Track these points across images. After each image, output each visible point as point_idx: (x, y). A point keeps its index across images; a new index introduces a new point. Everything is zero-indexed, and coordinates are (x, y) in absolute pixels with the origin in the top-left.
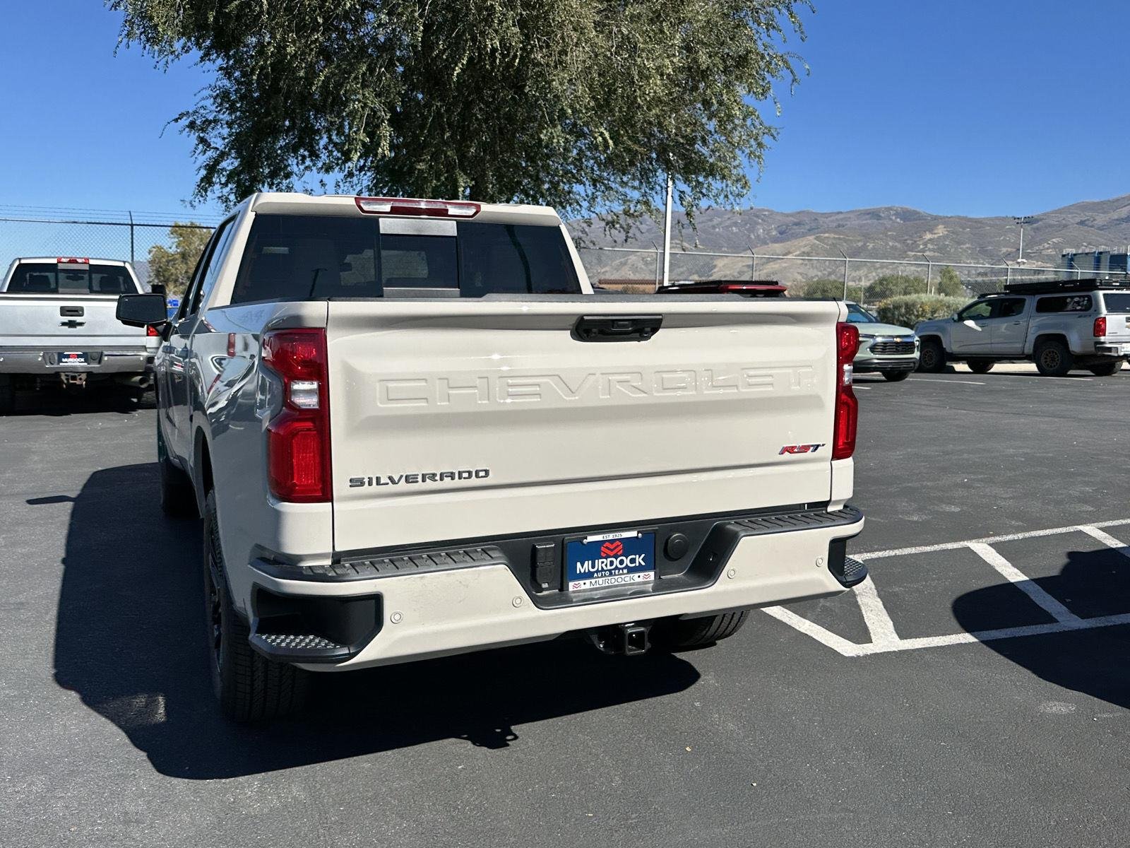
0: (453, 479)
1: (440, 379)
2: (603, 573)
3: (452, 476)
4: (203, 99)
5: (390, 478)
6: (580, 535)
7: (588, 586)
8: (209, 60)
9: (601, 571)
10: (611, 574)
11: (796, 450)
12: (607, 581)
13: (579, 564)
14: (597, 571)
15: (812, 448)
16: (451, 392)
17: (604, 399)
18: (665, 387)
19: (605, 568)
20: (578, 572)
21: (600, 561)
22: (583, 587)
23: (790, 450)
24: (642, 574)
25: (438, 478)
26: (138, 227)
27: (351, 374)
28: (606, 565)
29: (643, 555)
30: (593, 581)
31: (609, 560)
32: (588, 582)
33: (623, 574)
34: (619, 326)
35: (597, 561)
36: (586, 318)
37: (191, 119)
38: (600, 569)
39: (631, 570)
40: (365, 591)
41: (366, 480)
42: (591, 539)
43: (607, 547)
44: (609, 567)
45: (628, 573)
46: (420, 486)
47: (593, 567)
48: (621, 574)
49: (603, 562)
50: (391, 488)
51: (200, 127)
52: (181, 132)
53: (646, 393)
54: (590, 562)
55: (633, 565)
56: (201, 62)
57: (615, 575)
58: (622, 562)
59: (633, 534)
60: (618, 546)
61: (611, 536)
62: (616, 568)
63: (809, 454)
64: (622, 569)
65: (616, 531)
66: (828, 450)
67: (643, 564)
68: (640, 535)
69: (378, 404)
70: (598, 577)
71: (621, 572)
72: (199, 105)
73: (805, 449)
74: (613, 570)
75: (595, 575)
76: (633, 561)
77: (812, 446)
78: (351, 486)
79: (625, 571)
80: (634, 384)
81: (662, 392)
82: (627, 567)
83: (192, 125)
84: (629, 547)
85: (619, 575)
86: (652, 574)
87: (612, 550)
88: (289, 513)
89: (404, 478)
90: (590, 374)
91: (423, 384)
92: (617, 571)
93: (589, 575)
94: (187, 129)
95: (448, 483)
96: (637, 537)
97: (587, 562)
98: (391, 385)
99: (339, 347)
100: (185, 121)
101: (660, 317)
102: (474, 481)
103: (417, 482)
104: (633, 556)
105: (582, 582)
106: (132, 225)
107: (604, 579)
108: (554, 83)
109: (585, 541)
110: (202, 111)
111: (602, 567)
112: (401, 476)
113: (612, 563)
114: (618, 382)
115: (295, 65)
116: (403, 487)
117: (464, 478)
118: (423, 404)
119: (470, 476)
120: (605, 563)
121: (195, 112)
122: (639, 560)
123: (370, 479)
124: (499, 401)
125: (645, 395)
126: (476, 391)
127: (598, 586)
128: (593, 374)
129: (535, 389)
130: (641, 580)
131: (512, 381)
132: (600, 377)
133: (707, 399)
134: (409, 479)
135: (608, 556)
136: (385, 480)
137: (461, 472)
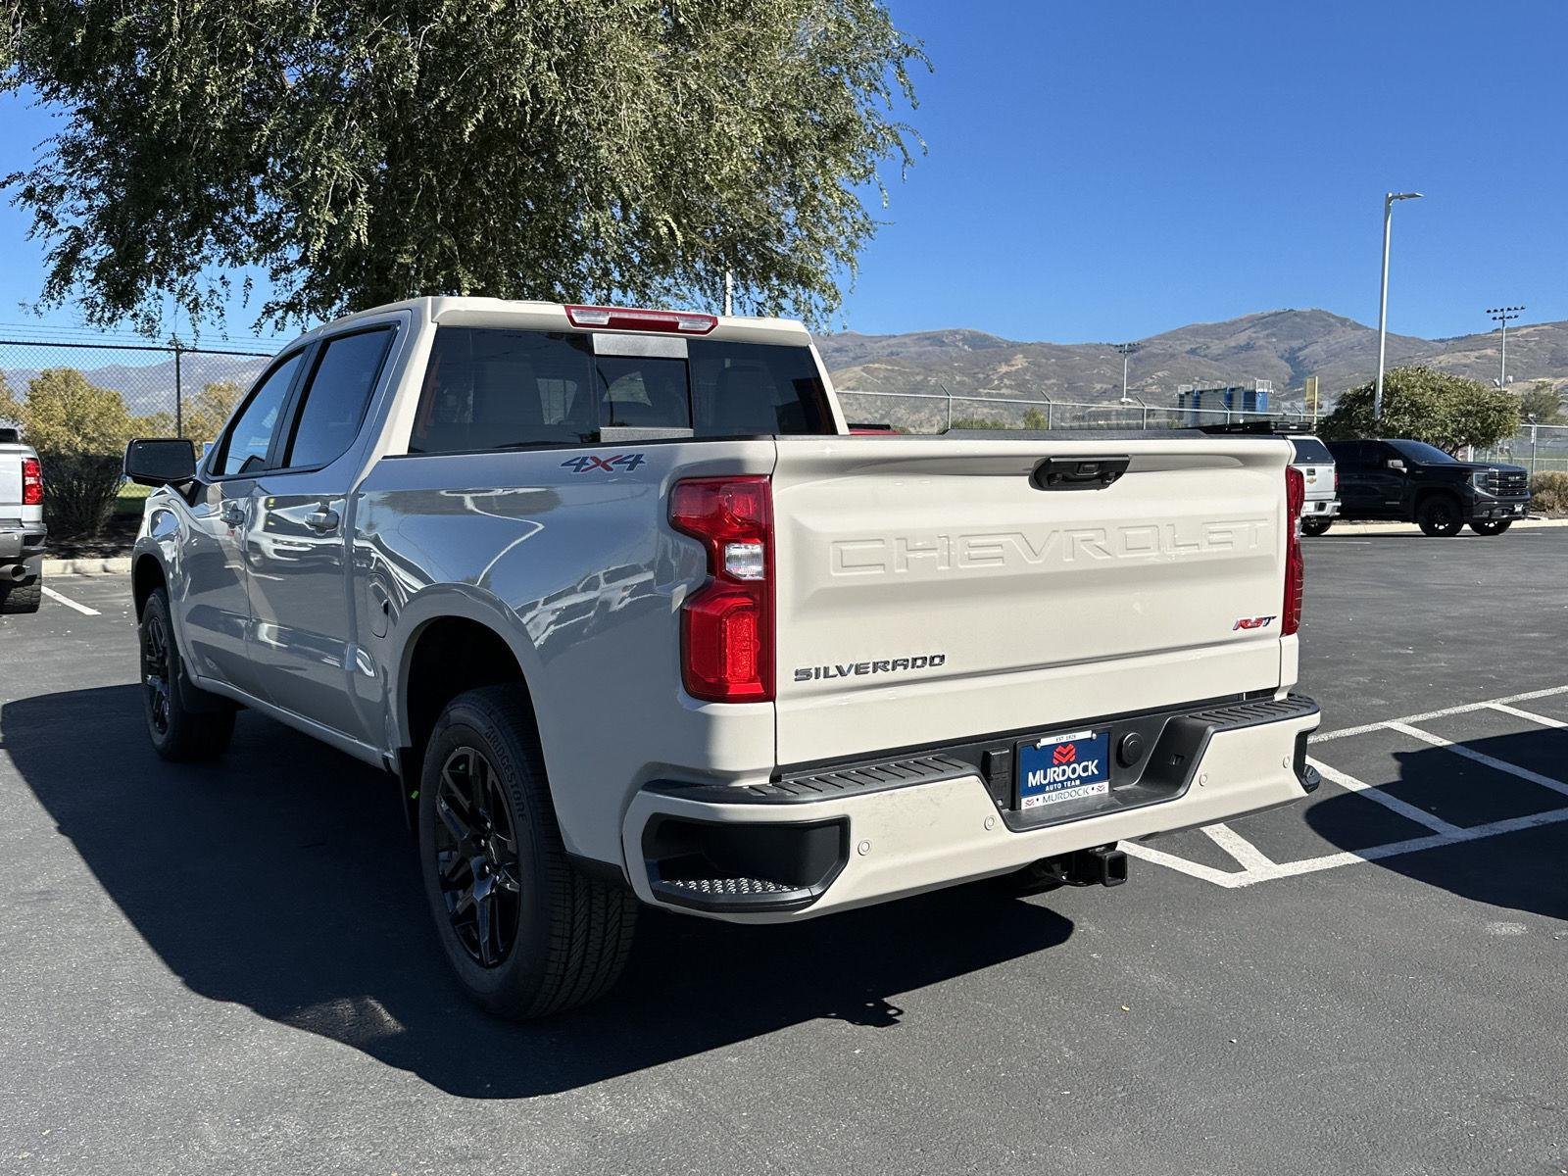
0: (906, 667)
1: (898, 539)
2: (1056, 785)
5: (838, 668)
6: (1030, 737)
7: (1040, 803)
8: (58, 98)
10: (1063, 787)
11: (1249, 625)
12: (1060, 795)
13: (1030, 774)
14: (1049, 784)
15: (1263, 622)
16: (911, 555)
17: (1067, 563)
18: (1129, 546)
19: (1057, 780)
20: (1030, 785)
21: (1053, 769)
22: (1036, 804)
24: (1096, 786)
25: (890, 667)
27: (799, 532)
28: (1058, 776)
29: (1096, 761)
30: (1046, 795)
31: (1062, 768)
32: (1040, 797)
33: (1077, 786)
34: (1085, 470)
36: (1053, 460)
37: (28, 184)
38: (1052, 780)
39: (1084, 781)
40: (828, 815)
41: (813, 671)
42: (1045, 741)
43: (1059, 753)
44: (1061, 779)
45: (1082, 784)
46: (871, 678)
47: (1045, 778)
48: (1075, 787)
49: (1055, 772)
50: (839, 681)
51: (41, 196)
52: (13, 203)
53: (1109, 554)
56: (45, 100)
57: (1067, 788)
58: (1074, 771)
59: (1086, 734)
60: (1071, 750)
61: (1065, 738)
62: (1069, 779)
63: (1261, 630)
64: (1075, 780)
65: (1071, 732)
66: (1277, 625)
67: (1096, 772)
68: (1094, 735)
69: (832, 572)
70: (1050, 791)
71: (1074, 783)
72: (41, 165)
73: (1257, 623)
75: (1047, 788)
77: (1264, 619)
78: (796, 680)
79: (1078, 782)
80: (1098, 544)
81: (1125, 553)
82: (1079, 777)
83: (29, 194)
84: (1083, 750)
85: (1071, 787)
86: (1106, 784)
87: (1064, 756)
88: (722, 717)
89: (853, 669)
90: (1053, 531)
91: (878, 545)
92: (1069, 783)
93: (1040, 789)
94: (22, 199)
95: (900, 673)
96: (1091, 739)
97: (1038, 772)
98: (845, 547)
99: (785, 496)
100: (18, 187)
101: (1127, 459)
102: (928, 671)
103: (867, 673)
104: (1086, 763)
105: (1034, 798)
107: (1057, 793)
108: (602, 151)
109: (1038, 745)
110: (45, 173)
112: (851, 666)
113: (1064, 771)
114: (1082, 541)
115: (211, 112)
116: (852, 679)
117: (918, 667)
118: (880, 571)
119: (924, 663)
120: (1057, 773)
121: (35, 174)
124: (961, 567)
125: (1109, 557)
126: (935, 554)
127: (1052, 802)
128: (1057, 531)
129: (997, 551)
130: (1095, 792)
131: (974, 541)
132: (1064, 534)
133: (1169, 561)
134: (859, 670)
135: (1060, 764)
136: (833, 671)
137: (914, 659)
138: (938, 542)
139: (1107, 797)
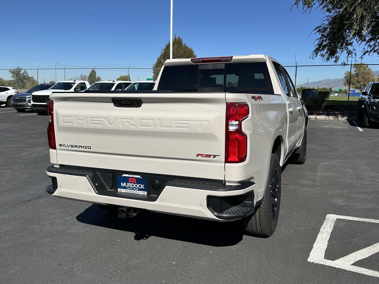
0: (82, 148)
1: (75, 117)
2: (130, 188)
3: (82, 147)
4: (324, 21)
5: (68, 145)
6: (121, 173)
9: (129, 187)
11: (204, 156)
12: (130, 191)
13: (122, 183)
14: (128, 187)
15: (212, 156)
16: (78, 121)
17: (121, 127)
18: (143, 125)
20: (122, 186)
21: (129, 184)
22: (123, 191)
23: (202, 155)
24: (142, 192)
25: (78, 147)
26: (299, 67)
27: (57, 113)
28: (131, 186)
29: (143, 185)
30: (126, 190)
31: (132, 184)
32: (124, 190)
33: (137, 190)
34: (125, 102)
35: (128, 183)
38: (129, 186)
39: (140, 190)
42: (125, 175)
43: (130, 179)
44: (132, 187)
45: (138, 190)
46: (74, 149)
47: (127, 185)
48: (136, 190)
49: (130, 184)
50: (68, 148)
53: (135, 126)
54: (126, 183)
55: (140, 188)
58: (136, 186)
59: (139, 177)
60: (134, 180)
61: (131, 176)
62: (134, 187)
63: (212, 158)
64: (137, 188)
65: (134, 175)
67: (144, 188)
68: (141, 177)
69: (61, 123)
71: (136, 189)
73: (209, 156)
74: (133, 188)
75: (127, 188)
76: (140, 186)
77: (213, 155)
78: (59, 146)
79: (137, 189)
80: (131, 123)
81: (141, 127)
82: (138, 188)
84: (138, 181)
86: (146, 192)
87: (132, 181)
88: (51, 152)
89: (70, 146)
90: (116, 118)
91: (71, 118)
92: (135, 189)
93: (125, 188)
95: (81, 149)
97: (124, 183)
102: (87, 150)
103: (73, 147)
104: (140, 185)
105: (122, 189)
106: (297, 66)
107: (129, 190)
109: (123, 176)
111: (130, 186)
113: (133, 185)
114: (126, 122)
116: (70, 148)
118: (72, 124)
119: (86, 148)
120: (131, 185)
122: (142, 186)
123: (63, 145)
124: (90, 125)
126: (84, 121)
127: (127, 192)
128: (118, 118)
129: (100, 122)
130: (142, 193)
131: (93, 119)
132: (120, 119)
133: (158, 131)
134: (72, 146)
135: (131, 183)
136: (66, 146)
137: (84, 146)
138: (84, 118)
139: (146, 196)
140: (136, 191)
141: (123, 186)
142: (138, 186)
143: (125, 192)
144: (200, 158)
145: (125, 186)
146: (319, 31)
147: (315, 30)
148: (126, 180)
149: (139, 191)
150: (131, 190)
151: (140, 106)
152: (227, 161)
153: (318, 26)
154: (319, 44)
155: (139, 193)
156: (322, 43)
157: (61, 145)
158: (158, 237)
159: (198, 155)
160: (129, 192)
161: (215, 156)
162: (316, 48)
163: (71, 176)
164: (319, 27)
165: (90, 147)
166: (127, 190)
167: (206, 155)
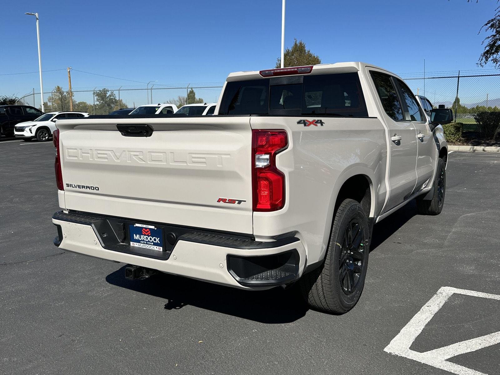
0: (90, 189)
1: (80, 149)
3: (89, 188)
5: (75, 185)
7: (137, 246)
9: (143, 241)
10: (147, 244)
11: (227, 201)
13: (135, 235)
14: (142, 240)
15: (237, 202)
16: (83, 154)
17: (129, 163)
18: (152, 159)
19: (145, 240)
21: (143, 236)
22: (136, 246)
23: (224, 200)
24: (158, 247)
25: (86, 188)
27: (62, 145)
28: (145, 238)
29: (159, 238)
31: (146, 236)
32: (137, 243)
34: (132, 130)
38: (143, 240)
39: (155, 244)
40: (57, 224)
42: (137, 225)
43: (144, 231)
44: (146, 240)
46: (81, 190)
47: (140, 238)
50: (75, 189)
58: (151, 239)
59: (153, 227)
60: (148, 231)
61: (144, 226)
62: (149, 241)
63: (236, 205)
64: (151, 242)
65: (146, 224)
66: (249, 203)
67: (159, 242)
68: (156, 228)
69: (67, 158)
70: (142, 243)
71: (150, 243)
77: (237, 200)
78: (67, 186)
79: (152, 244)
80: (140, 157)
81: (151, 162)
82: (153, 242)
84: (153, 233)
86: (161, 248)
87: (146, 232)
89: (77, 186)
91: (76, 151)
93: (138, 241)
95: (88, 190)
97: (137, 235)
98: (69, 151)
102: (95, 191)
103: (81, 188)
104: (155, 238)
105: (135, 243)
106: (459, 77)
109: (135, 225)
113: (147, 238)
114: (134, 155)
116: (77, 189)
117: (92, 189)
118: (76, 158)
119: (94, 189)
120: (144, 238)
123: (70, 185)
124: (96, 160)
125: (144, 162)
126: (89, 155)
127: (141, 247)
128: (125, 151)
130: (157, 249)
131: (99, 152)
132: (127, 152)
133: (171, 167)
134: (79, 186)
135: (145, 235)
136: (73, 186)
137: (91, 187)
138: (90, 152)
139: (162, 252)
140: (150, 246)
141: (136, 239)
142: (153, 239)
143: (139, 246)
144: (222, 204)
145: (138, 239)
146: (492, 26)
147: (486, 25)
148: (140, 231)
149: (154, 246)
150: (145, 245)
151: (150, 135)
152: (255, 209)
153: (490, 19)
154: (490, 45)
155: (154, 249)
156: (495, 43)
157: (68, 185)
158: (195, 307)
159: (219, 201)
160: (143, 247)
161: (240, 202)
162: (486, 51)
163: (76, 225)
164: (492, 20)
165: (98, 188)
166: (140, 244)
167: (229, 200)
